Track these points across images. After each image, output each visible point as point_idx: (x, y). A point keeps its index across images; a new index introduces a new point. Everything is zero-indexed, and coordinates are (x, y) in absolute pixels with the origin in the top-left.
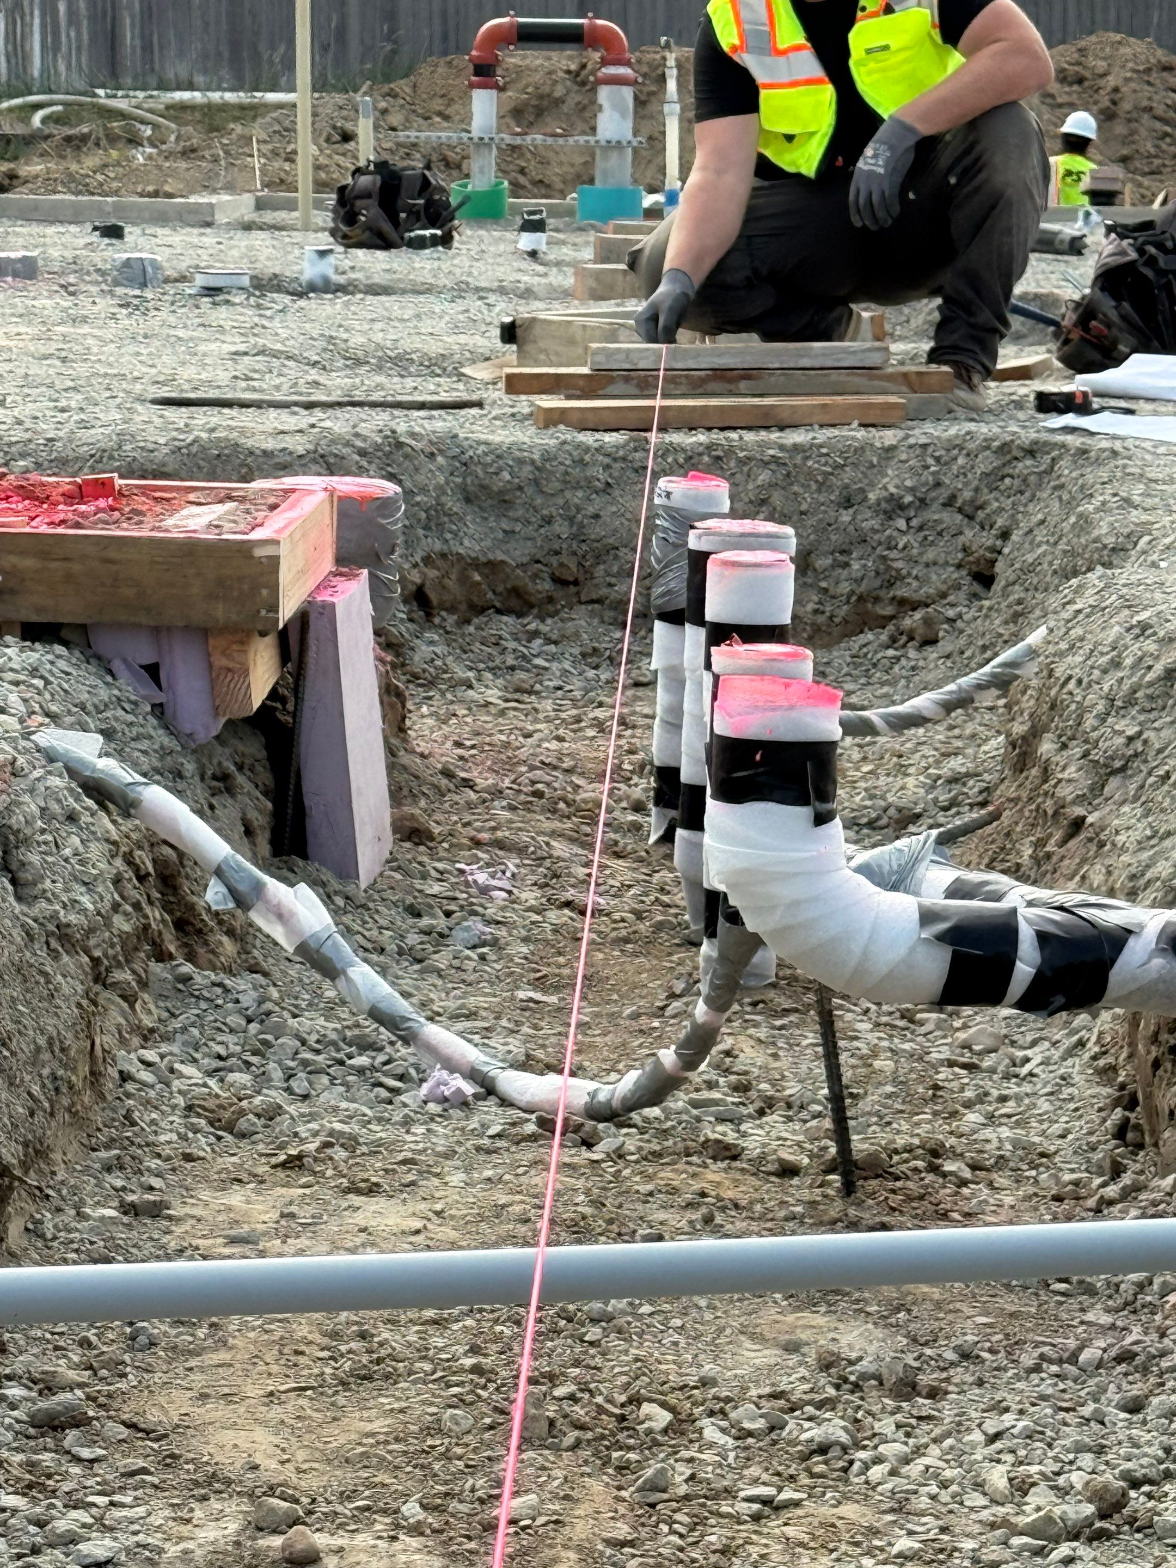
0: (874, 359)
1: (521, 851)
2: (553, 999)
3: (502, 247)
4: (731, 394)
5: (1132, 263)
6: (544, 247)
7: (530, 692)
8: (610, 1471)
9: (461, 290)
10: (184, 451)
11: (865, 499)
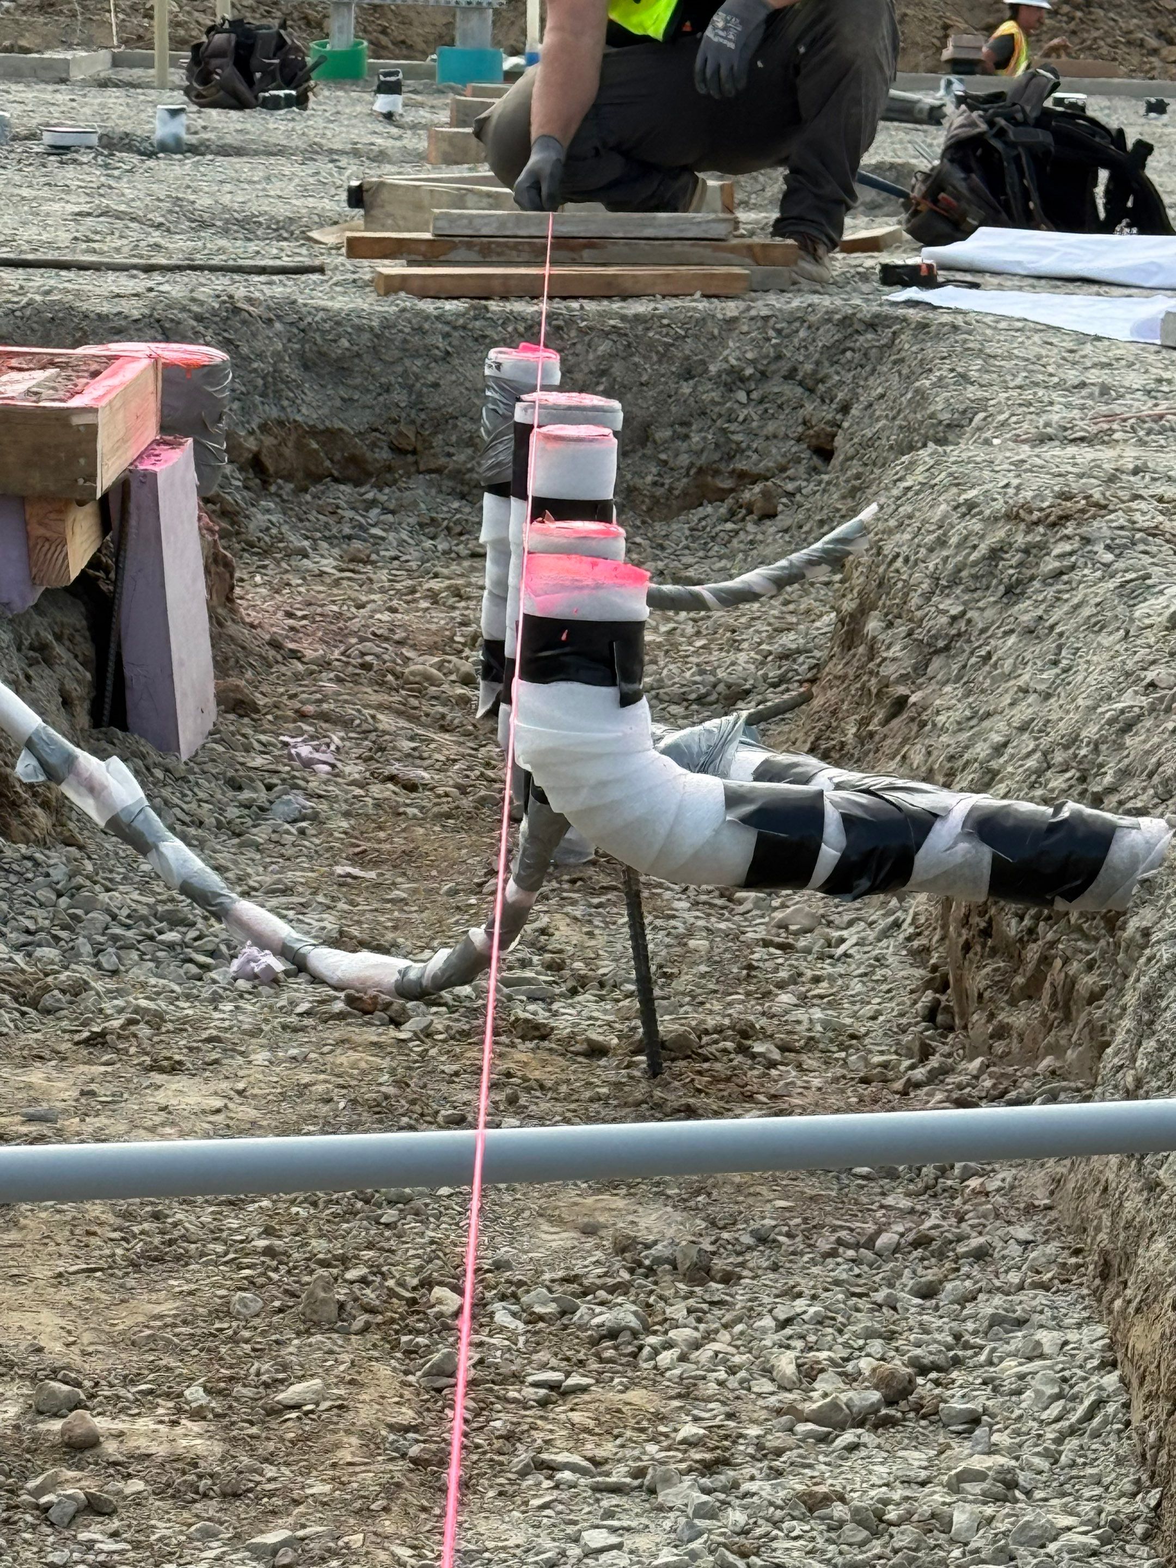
0: (719, 230)
1: (346, 723)
2: (372, 875)
3: (359, 109)
4: (574, 262)
5: (981, 134)
6: (400, 110)
7: (366, 562)
8: (399, 1355)
9: (313, 152)
10: (18, 314)
11: (706, 371)
